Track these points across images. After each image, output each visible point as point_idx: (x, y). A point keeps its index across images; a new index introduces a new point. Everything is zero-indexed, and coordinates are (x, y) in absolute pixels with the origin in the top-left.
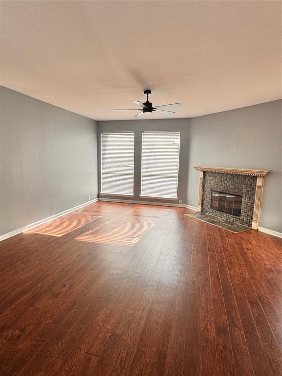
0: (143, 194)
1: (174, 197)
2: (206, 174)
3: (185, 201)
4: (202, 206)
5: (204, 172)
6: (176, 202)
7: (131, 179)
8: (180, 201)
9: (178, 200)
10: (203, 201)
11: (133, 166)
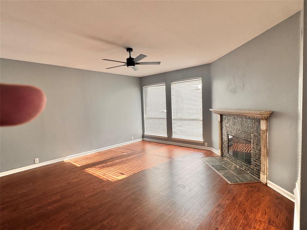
0: (174, 136)
1: (201, 139)
2: (224, 117)
3: (211, 145)
4: (222, 150)
5: (221, 116)
6: (202, 144)
7: (165, 122)
8: (206, 143)
9: (204, 142)
10: (222, 145)
11: (166, 111)
